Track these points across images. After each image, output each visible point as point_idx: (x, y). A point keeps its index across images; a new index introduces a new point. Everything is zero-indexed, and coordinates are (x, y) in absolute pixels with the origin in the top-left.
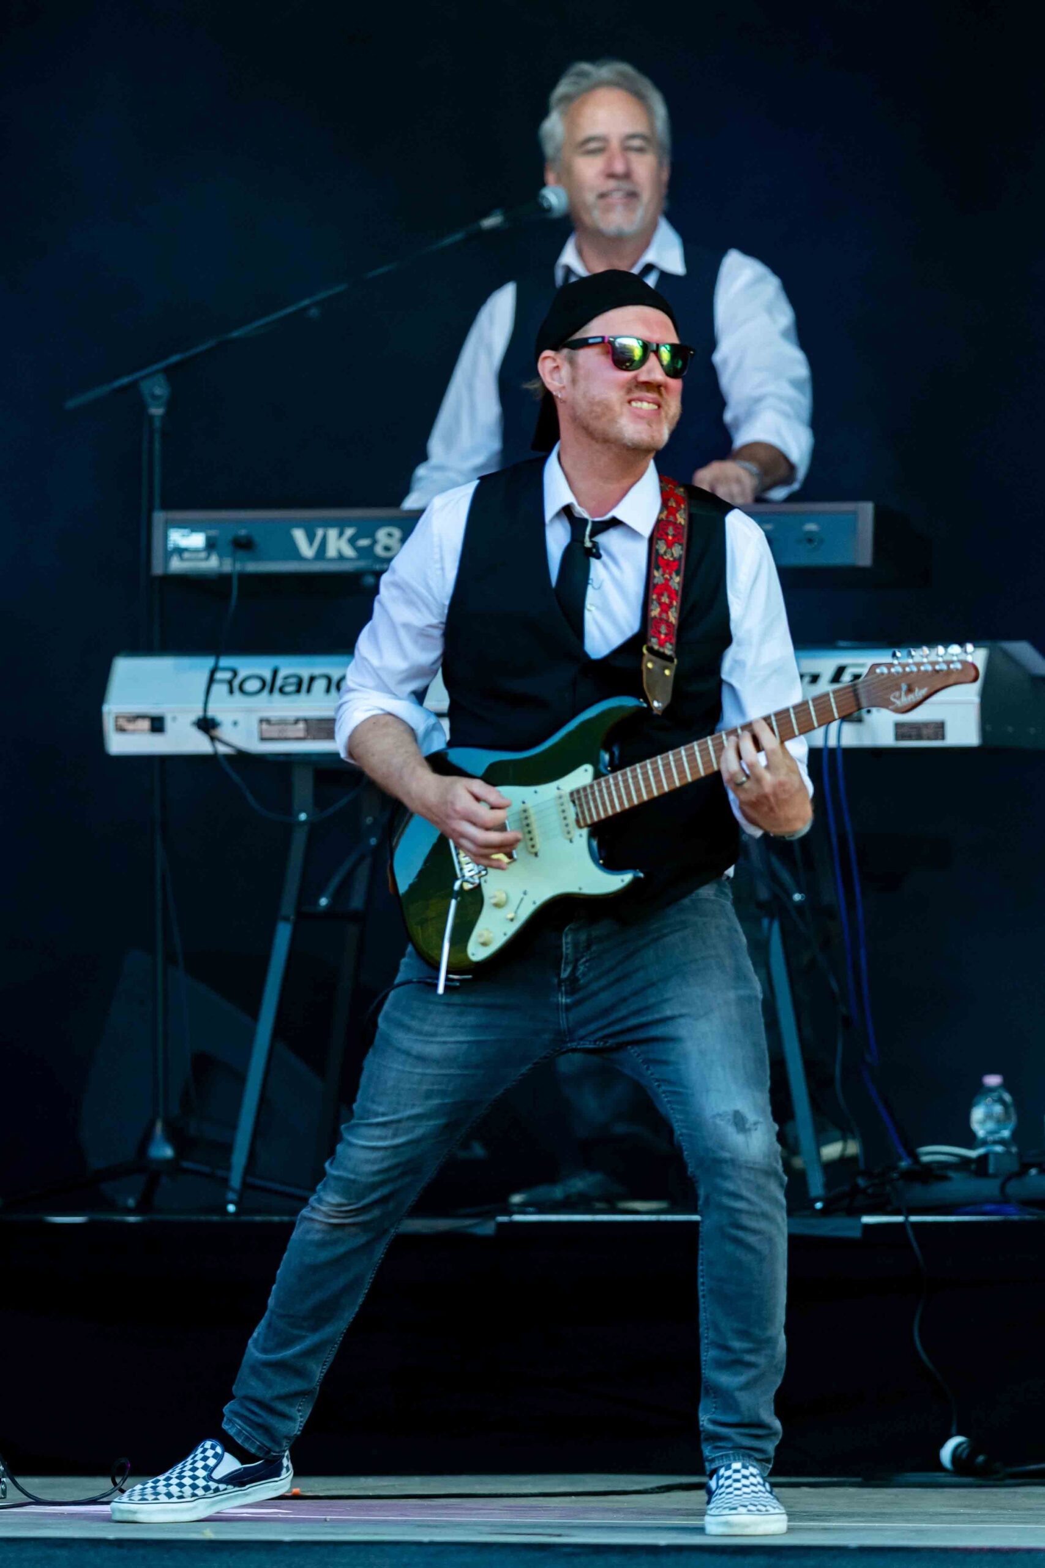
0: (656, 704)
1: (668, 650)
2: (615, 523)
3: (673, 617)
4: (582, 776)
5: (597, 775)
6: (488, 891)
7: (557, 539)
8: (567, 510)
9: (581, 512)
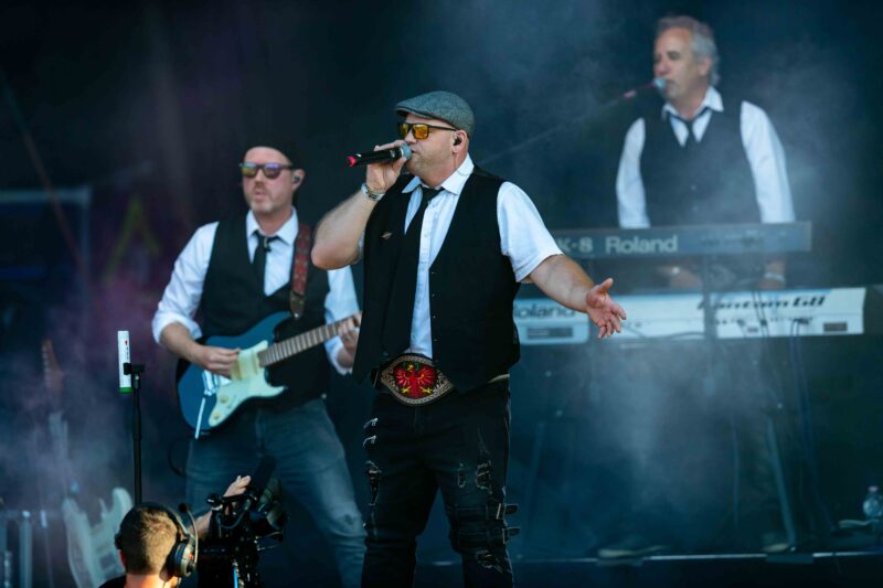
0: (296, 315)
1: (302, 293)
2: (277, 238)
3: (304, 279)
4: (263, 345)
5: (269, 345)
6: (219, 396)
7: (252, 245)
8: (256, 233)
9: (262, 233)
